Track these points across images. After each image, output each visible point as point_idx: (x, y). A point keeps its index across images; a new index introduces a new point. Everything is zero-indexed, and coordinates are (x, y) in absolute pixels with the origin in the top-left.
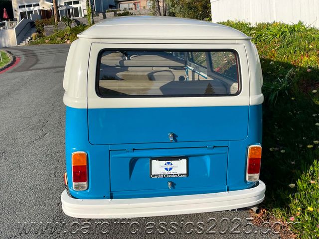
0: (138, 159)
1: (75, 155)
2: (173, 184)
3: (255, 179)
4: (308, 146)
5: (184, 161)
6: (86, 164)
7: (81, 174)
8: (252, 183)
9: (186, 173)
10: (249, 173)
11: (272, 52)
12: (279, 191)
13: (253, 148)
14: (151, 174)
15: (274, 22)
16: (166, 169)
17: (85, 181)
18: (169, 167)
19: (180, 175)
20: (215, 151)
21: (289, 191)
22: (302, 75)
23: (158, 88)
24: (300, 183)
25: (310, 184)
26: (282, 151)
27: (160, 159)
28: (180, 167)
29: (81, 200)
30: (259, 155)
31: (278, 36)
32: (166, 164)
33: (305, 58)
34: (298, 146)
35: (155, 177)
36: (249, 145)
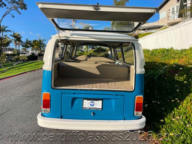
0: (76, 99)
1: (44, 94)
2: (94, 114)
3: (139, 115)
4: (172, 101)
5: (101, 102)
6: (49, 99)
7: (47, 104)
8: (138, 117)
9: (101, 108)
10: (136, 111)
11: (157, 59)
12: (154, 123)
13: (138, 97)
14: (83, 107)
15: (160, 48)
16: (91, 105)
17: (49, 108)
19: (98, 109)
20: (117, 97)
21: (160, 124)
22: (171, 68)
23: (95, 67)
24: (166, 119)
25: (172, 120)
26: (159, 103)
28: (98, 104)
30: (142, 101)
31: (161, 53)
32: (91, 103)
33: (173, 61)
34: (167, 101)
35: (85, 109)
36: (136, 95)
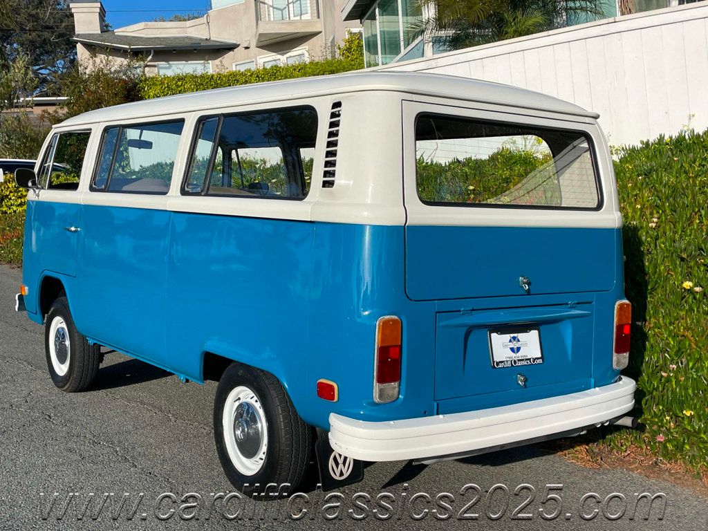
0: (471, 331)
1: (385, 323)
3: (624, 364)
5: (534, 334)
6: (400, 343)
9: (540, 356)
10: (616, 352)
14: (494, 362)
16: (512, 349)
17: (394, 380)
18: (515, 345)
19: (534, 360)
27: (503, 329)
28: (530, 345)
29: (392, 422)
32: (510, 341)
35: (500, 366)
